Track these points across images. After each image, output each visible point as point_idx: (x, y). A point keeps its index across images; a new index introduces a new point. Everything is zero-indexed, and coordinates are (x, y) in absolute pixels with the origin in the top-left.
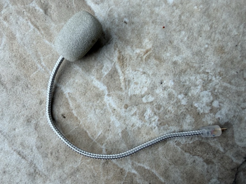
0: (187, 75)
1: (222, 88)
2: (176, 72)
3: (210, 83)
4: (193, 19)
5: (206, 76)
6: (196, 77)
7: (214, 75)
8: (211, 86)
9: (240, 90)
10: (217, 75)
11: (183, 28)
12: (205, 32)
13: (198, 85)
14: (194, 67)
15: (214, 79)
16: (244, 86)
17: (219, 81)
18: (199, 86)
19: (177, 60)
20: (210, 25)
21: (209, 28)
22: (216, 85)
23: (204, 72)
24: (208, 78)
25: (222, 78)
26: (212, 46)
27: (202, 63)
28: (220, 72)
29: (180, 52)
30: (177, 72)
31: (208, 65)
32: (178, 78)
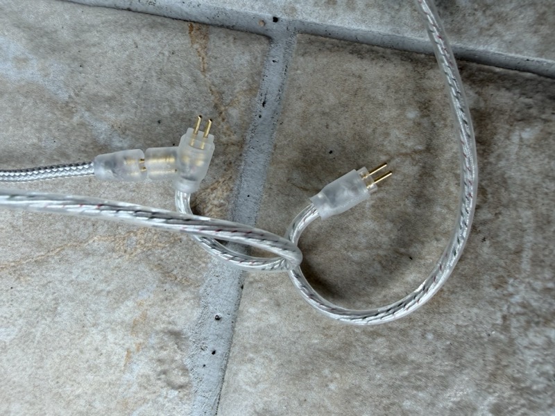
0: (523, 373)
1: (539, 269)
2: (523, 406)
3: (531, 306)
4: (365, 387)
5: (514, 320)
6: (526, 347)
7: (507, 301)
8: (541, 301)
9: (532, 220)
10: (505, 292)
11: (395, 408)
12: (391, 349)
13: (547, 337)
14: (496, 357)
15: (517, 299)
16: (517, 211)
17: (522, 282)
18: (548, 334)
19: (487, 408)
20: (370, 339)
21: (380, 340)
22: (534, 289)
23: (505, 328)
24: (518, 314)
25: (509, 276)
26: (428, 323)
27: (481, 337)
28: (493, 285)
29: (463, 403)
30: (523, 401)
31: (481, 323)
32: (541, 396)
